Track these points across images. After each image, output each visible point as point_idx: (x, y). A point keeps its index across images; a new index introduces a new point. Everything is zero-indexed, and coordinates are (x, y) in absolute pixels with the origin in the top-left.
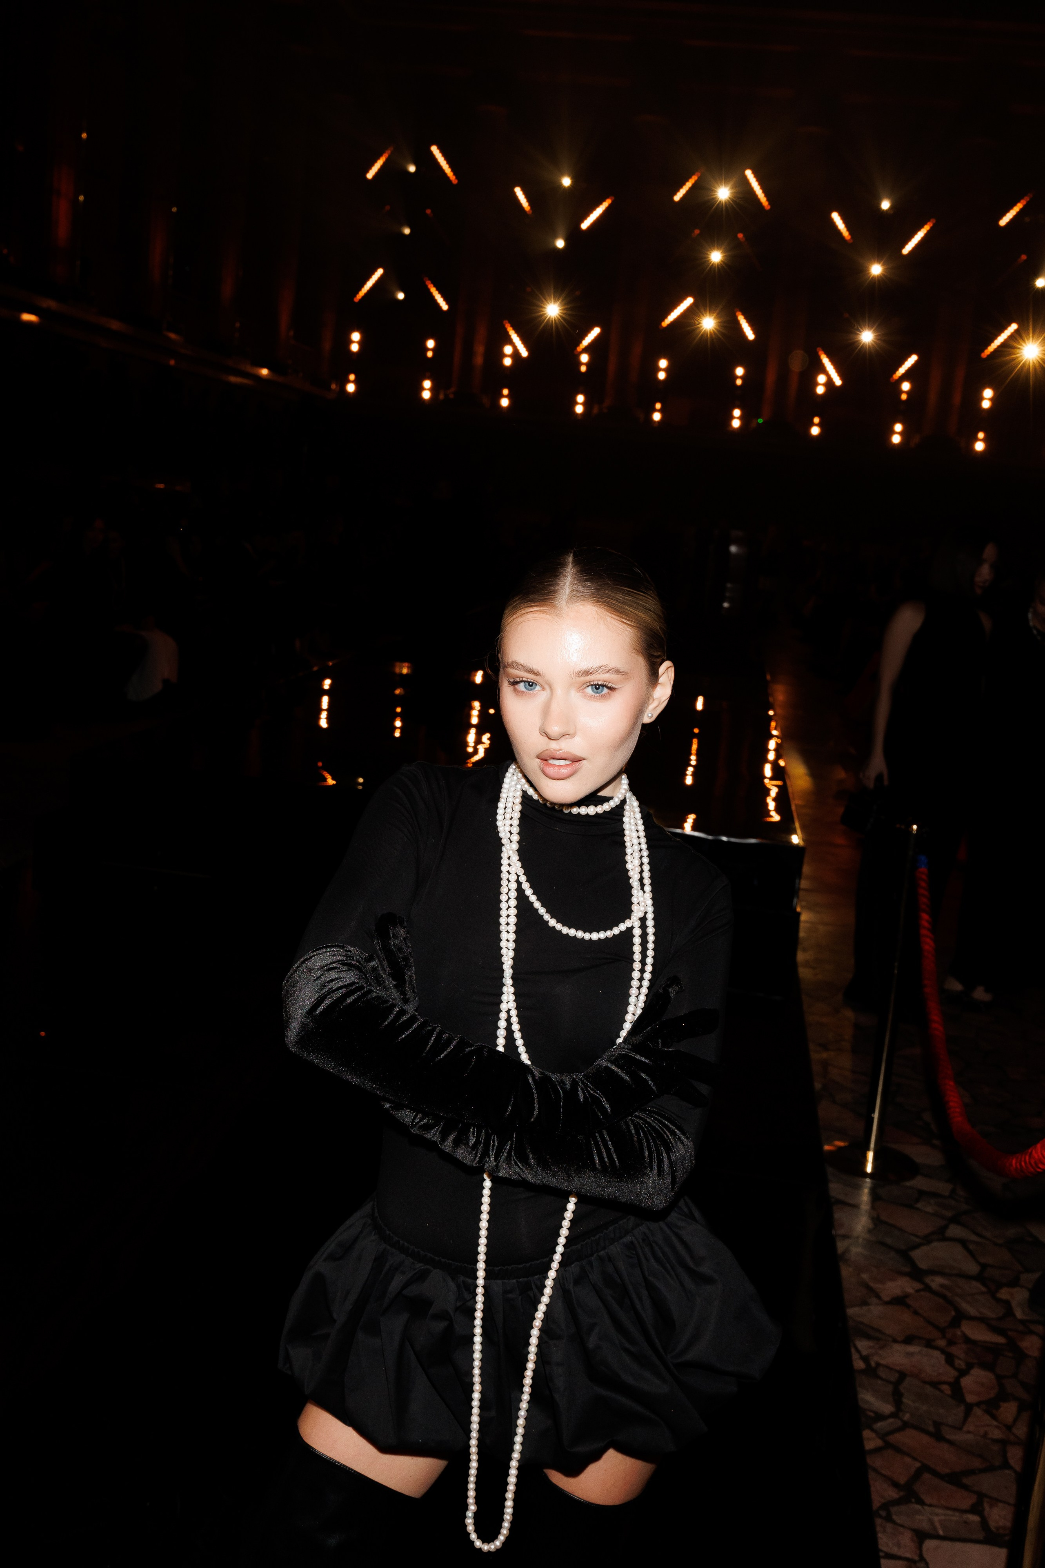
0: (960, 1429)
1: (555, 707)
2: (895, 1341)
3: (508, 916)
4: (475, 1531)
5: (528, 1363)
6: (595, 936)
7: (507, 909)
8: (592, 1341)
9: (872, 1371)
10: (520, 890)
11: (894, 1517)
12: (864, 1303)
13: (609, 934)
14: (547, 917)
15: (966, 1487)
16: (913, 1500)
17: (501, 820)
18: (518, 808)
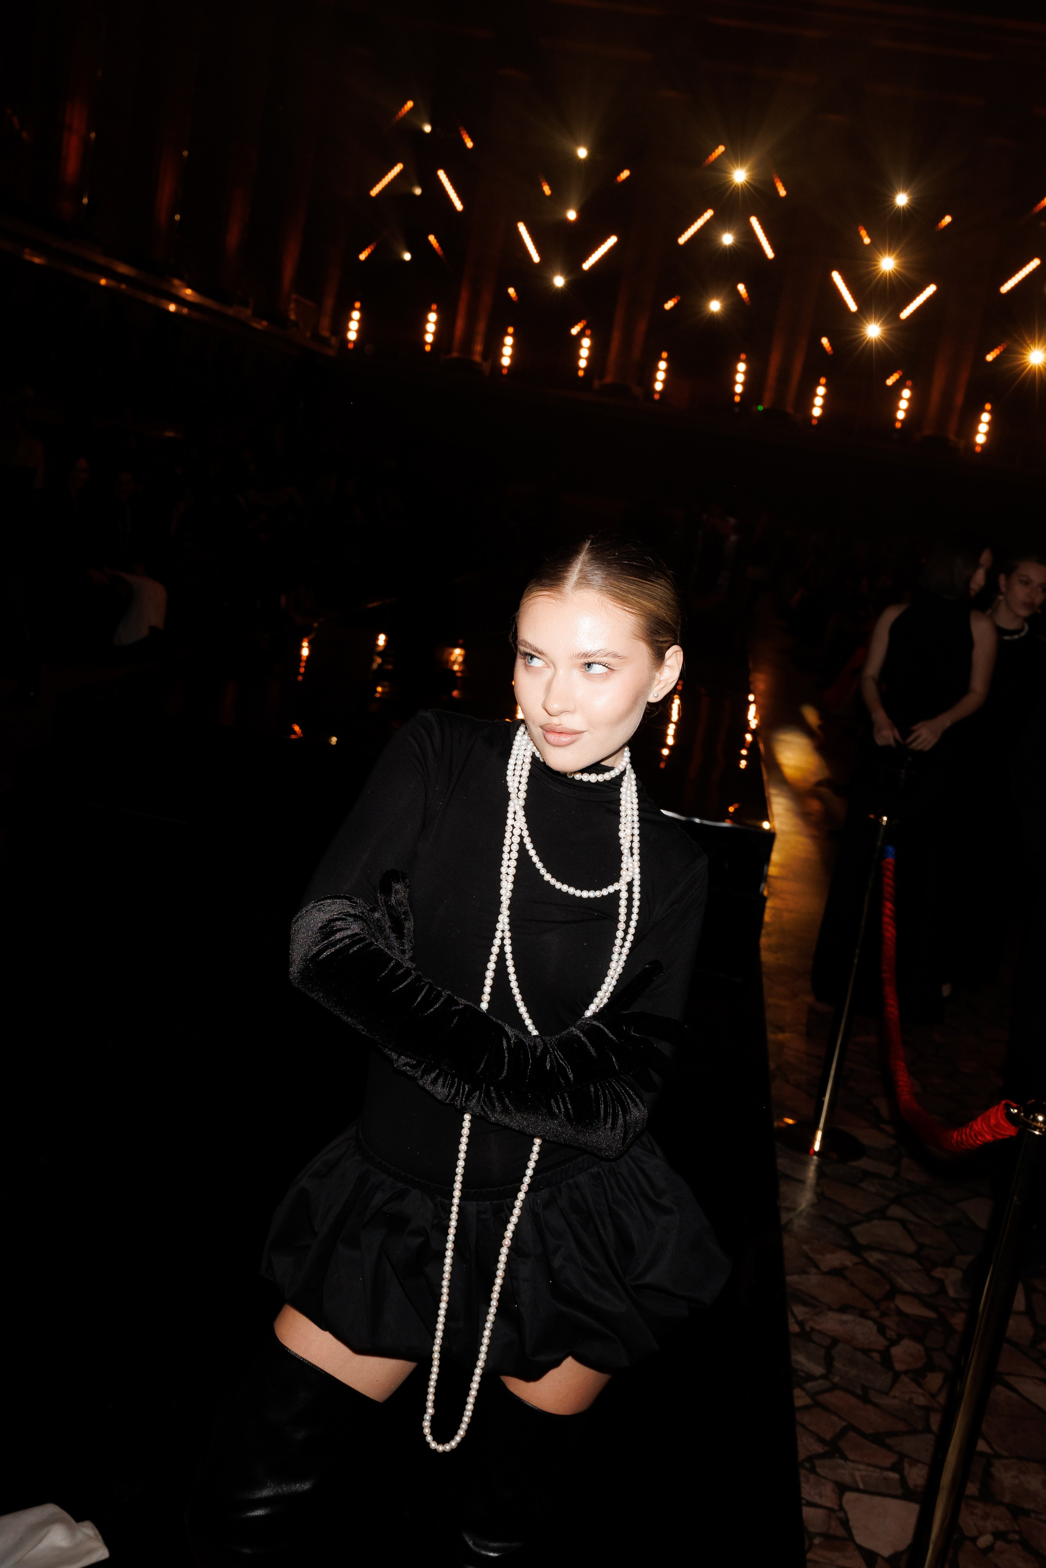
0: (887, 1394)
1: (556, 687)
2: (830, 1309)
3: (509, 867)
4: (431, 1434)
5: (496, 1279)
6: (585, 894)
7: (509, 860)
8: (557, 1262)
9: (806, 1335)
10: (522, 844)
11: (818, 1470)
12: (804, 1272)
13: (598, 894)
14: (543, 871)
15: (888, 1448)
16: (837, 1455)
17: (511, 776)
18: (527, 767)
